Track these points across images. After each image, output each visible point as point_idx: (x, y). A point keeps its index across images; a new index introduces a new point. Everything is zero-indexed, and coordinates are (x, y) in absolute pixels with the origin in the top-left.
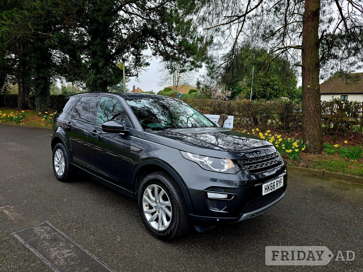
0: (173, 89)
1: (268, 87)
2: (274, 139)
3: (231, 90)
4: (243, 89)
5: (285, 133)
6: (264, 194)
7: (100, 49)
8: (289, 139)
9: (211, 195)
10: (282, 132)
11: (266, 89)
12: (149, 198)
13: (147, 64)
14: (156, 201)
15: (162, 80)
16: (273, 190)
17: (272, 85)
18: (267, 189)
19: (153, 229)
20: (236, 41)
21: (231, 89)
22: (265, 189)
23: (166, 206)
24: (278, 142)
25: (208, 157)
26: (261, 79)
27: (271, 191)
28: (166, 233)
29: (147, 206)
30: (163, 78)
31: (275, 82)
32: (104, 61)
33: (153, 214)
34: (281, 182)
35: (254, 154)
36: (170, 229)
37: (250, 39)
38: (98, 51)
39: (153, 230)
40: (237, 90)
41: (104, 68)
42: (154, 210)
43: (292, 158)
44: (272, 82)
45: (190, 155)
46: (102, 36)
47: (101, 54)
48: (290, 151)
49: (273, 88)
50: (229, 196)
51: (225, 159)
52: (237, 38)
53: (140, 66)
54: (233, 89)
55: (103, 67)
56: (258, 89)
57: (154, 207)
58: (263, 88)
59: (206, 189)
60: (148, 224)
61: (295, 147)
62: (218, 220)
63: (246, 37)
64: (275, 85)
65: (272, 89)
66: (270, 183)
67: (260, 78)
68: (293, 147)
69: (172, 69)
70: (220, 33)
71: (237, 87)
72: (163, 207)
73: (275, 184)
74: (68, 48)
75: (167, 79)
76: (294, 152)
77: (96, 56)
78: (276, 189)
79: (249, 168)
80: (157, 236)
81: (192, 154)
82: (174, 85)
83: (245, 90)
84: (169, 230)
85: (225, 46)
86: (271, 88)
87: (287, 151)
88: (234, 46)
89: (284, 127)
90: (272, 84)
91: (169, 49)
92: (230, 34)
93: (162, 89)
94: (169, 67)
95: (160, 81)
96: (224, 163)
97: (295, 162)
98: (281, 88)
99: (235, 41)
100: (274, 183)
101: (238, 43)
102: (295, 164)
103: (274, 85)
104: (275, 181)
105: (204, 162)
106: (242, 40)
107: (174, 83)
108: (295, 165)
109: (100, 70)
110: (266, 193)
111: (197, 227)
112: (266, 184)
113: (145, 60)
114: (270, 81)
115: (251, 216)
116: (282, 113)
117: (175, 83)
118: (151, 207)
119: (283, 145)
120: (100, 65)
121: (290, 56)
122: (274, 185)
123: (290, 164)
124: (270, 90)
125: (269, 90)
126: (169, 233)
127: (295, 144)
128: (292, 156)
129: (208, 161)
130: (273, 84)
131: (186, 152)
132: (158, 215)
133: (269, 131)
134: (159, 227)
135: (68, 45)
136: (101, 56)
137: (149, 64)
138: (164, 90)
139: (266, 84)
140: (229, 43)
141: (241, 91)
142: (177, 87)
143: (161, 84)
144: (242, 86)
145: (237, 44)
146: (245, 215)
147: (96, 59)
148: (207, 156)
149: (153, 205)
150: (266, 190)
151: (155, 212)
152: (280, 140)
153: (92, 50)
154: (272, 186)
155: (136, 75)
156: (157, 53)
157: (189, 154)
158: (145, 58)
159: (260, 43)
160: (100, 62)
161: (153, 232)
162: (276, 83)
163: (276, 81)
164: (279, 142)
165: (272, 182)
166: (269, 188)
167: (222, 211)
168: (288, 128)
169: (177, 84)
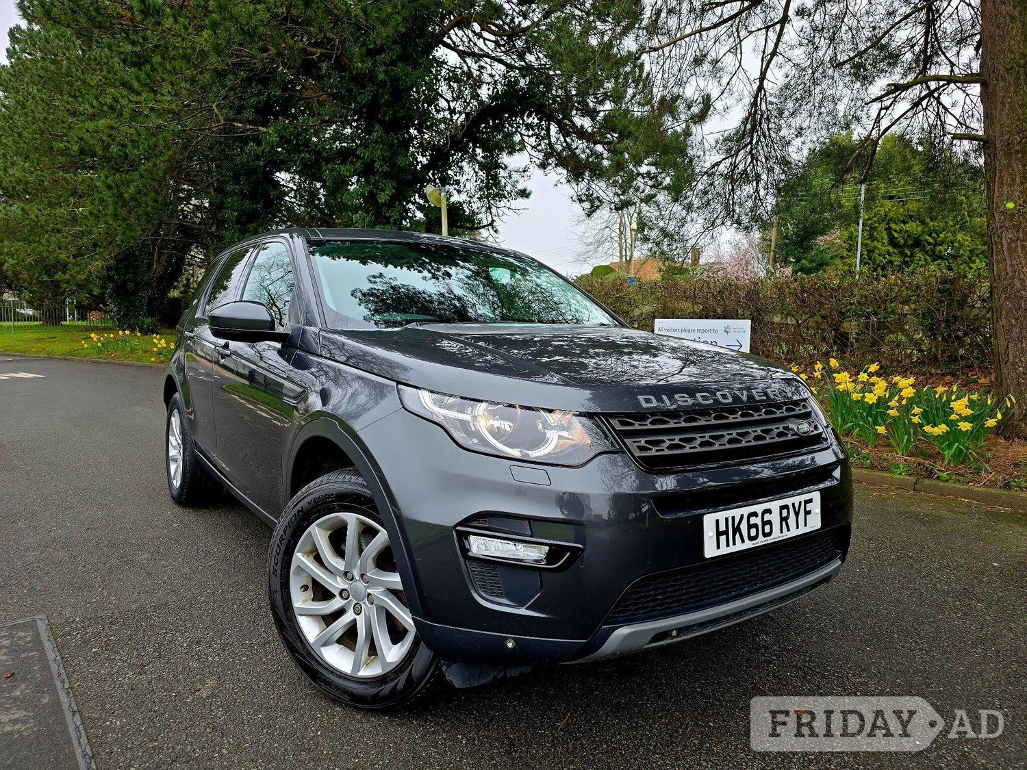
0: (617, 270)
1: (917, 250)
2: (886, 391)
3: (791, 262)
4: (832, 258)
5: (943, 375)
6: (710, 551)
7: (382, 155)
8: (940, 389)
9: (480, 546)
10: (932, 375)
11: (912, 256)
12: (318, 559)
13: (524, 194)
14: (346, 573)
15: (588, 245)
16: (761, 541)
17: (929, 244)
18: (726, 533)
19: (332, 672)
20: (761, 87)
21: (792, 260)
22: (719, 534)
23: (389, 590)
24: (901, 399)
25: (484, 405)
26: (893, 226)
27: (748, 545)
28: (387, 688)
29: (305, 588)
30: (591, 240)
31: (942, 235)
32: (394, 188)
33: (330, 619)
34: (808, 513)
35: (676, 396)
36: (406, 673)
37: (807, 77)
38: (376, 161)
39: (331, 677)
40: (812, 261)
41: (395, 207)
42: (337, 603)
43: (948, 454)
44: (930, 235)
45: (426, 401)
46: (387, 119)
47: (386, 168)
48: (942, 429)
49: (934, 253)
50: (554, 554)
51: (550, 411)
52: (763, 77)
53: (500, 196)
54: (798, 260)
55: (390, 204)
56: (885, 258)
57: (336, 593)
58: (902, 253)
59: (462, 523)
60: (309, 653)
61: (960, 415)
62: (510, 645)
63: (794, 72)
64: (941, 245)
65: (930, 256)
66: (746, 511)
67: (888, 224)
68: (953, 417)
69: (592, 202)
70: (706, 67)
71: (813, 253)
72: (377, 592)
73: (775, 518)
74: (303, 158)
75: (599, 243)
76: (954, 434)
77: (373, 173)
78: (777, 536)
79: (641, 448)
80: (346, 698)
81: (434, 396)
82: (621, 258)
83: (838, 261)
84: (403, 678)
85: (724, 102)
86: (927, 252)
87: (927, 428)
88: (754, 104)
89: (939, 357)
90: (931, 240)
91: (580, 145)
92: (737, 65)
93: (587, 270)
94: (584, 198)
95: (581, 248)
96: (546, 425)
97: (962, 469)
98: (961, 252)
99: (755, 86)
100: (769, 511)
101: (767, 94)
102: (962, 475)
103: (936, 245)
104: (775, 506)
105: (468, 422)
106: (779, 84)
107: (621, 252)
108: (962, 480)
109: (385, 212)
110: (724, 550)
111: (449, 667)
112: (721, 516)
113: (517, 181)
114: (923, 232)
115: (654, 639)
116: (929, 309)
117: (624, 253)
118: (322, 594)
119: (917, 410)
120: (383, 198)
121: (955, 123)
122: (770, 523)
123: (944, 475)
124: (926, 260)
125: (920, 260)
126: (400, 686)
127: (960, 406)
128: (950, 446)
129: (483, 420)
130: (936, 241)
131: (417, 388)
132: (355, 620)
133: (874, 368)
134: (356, 666)
135: (303, 151)
136: (387, 175)
137: (530, 194)
138: (592, 273)
139: (911, 242)
140: (736, 95)
141: (826, 264)
142: (629, 262)
143: (582, 258)
144: (829, 249)
145: (765, 95)
146: (623, 631)
147: (373, 184)
148: (482, 401)
149: (336, 584)
150: (723, 539)
151: (340, 612)
152: (909, 392)
153: (363, 158)
154: (755, 526)
155: (488, 225)
156: (550, 161)
157: (425, 396)
158: (515, 176)
159: (841, 84)
160: (382, 190)
161: (328, 683)
162: (945, 238)
163: (944, 230)
164: (904, 402)
165: (759, 508)
166: (737, 530)
167: (523, 611)
168: (954, 359)
169: (628, 254)
